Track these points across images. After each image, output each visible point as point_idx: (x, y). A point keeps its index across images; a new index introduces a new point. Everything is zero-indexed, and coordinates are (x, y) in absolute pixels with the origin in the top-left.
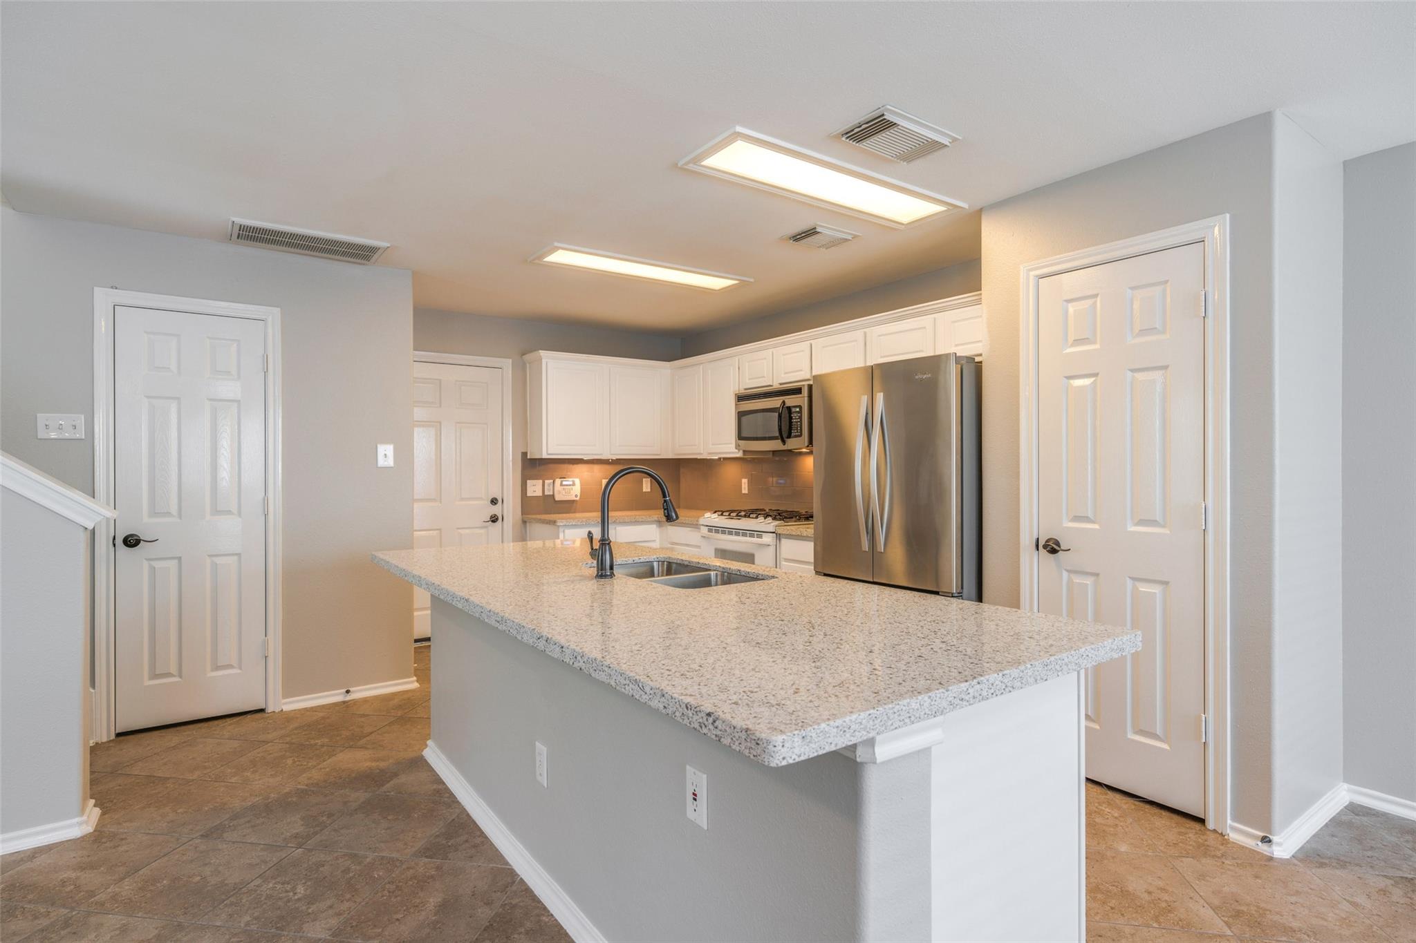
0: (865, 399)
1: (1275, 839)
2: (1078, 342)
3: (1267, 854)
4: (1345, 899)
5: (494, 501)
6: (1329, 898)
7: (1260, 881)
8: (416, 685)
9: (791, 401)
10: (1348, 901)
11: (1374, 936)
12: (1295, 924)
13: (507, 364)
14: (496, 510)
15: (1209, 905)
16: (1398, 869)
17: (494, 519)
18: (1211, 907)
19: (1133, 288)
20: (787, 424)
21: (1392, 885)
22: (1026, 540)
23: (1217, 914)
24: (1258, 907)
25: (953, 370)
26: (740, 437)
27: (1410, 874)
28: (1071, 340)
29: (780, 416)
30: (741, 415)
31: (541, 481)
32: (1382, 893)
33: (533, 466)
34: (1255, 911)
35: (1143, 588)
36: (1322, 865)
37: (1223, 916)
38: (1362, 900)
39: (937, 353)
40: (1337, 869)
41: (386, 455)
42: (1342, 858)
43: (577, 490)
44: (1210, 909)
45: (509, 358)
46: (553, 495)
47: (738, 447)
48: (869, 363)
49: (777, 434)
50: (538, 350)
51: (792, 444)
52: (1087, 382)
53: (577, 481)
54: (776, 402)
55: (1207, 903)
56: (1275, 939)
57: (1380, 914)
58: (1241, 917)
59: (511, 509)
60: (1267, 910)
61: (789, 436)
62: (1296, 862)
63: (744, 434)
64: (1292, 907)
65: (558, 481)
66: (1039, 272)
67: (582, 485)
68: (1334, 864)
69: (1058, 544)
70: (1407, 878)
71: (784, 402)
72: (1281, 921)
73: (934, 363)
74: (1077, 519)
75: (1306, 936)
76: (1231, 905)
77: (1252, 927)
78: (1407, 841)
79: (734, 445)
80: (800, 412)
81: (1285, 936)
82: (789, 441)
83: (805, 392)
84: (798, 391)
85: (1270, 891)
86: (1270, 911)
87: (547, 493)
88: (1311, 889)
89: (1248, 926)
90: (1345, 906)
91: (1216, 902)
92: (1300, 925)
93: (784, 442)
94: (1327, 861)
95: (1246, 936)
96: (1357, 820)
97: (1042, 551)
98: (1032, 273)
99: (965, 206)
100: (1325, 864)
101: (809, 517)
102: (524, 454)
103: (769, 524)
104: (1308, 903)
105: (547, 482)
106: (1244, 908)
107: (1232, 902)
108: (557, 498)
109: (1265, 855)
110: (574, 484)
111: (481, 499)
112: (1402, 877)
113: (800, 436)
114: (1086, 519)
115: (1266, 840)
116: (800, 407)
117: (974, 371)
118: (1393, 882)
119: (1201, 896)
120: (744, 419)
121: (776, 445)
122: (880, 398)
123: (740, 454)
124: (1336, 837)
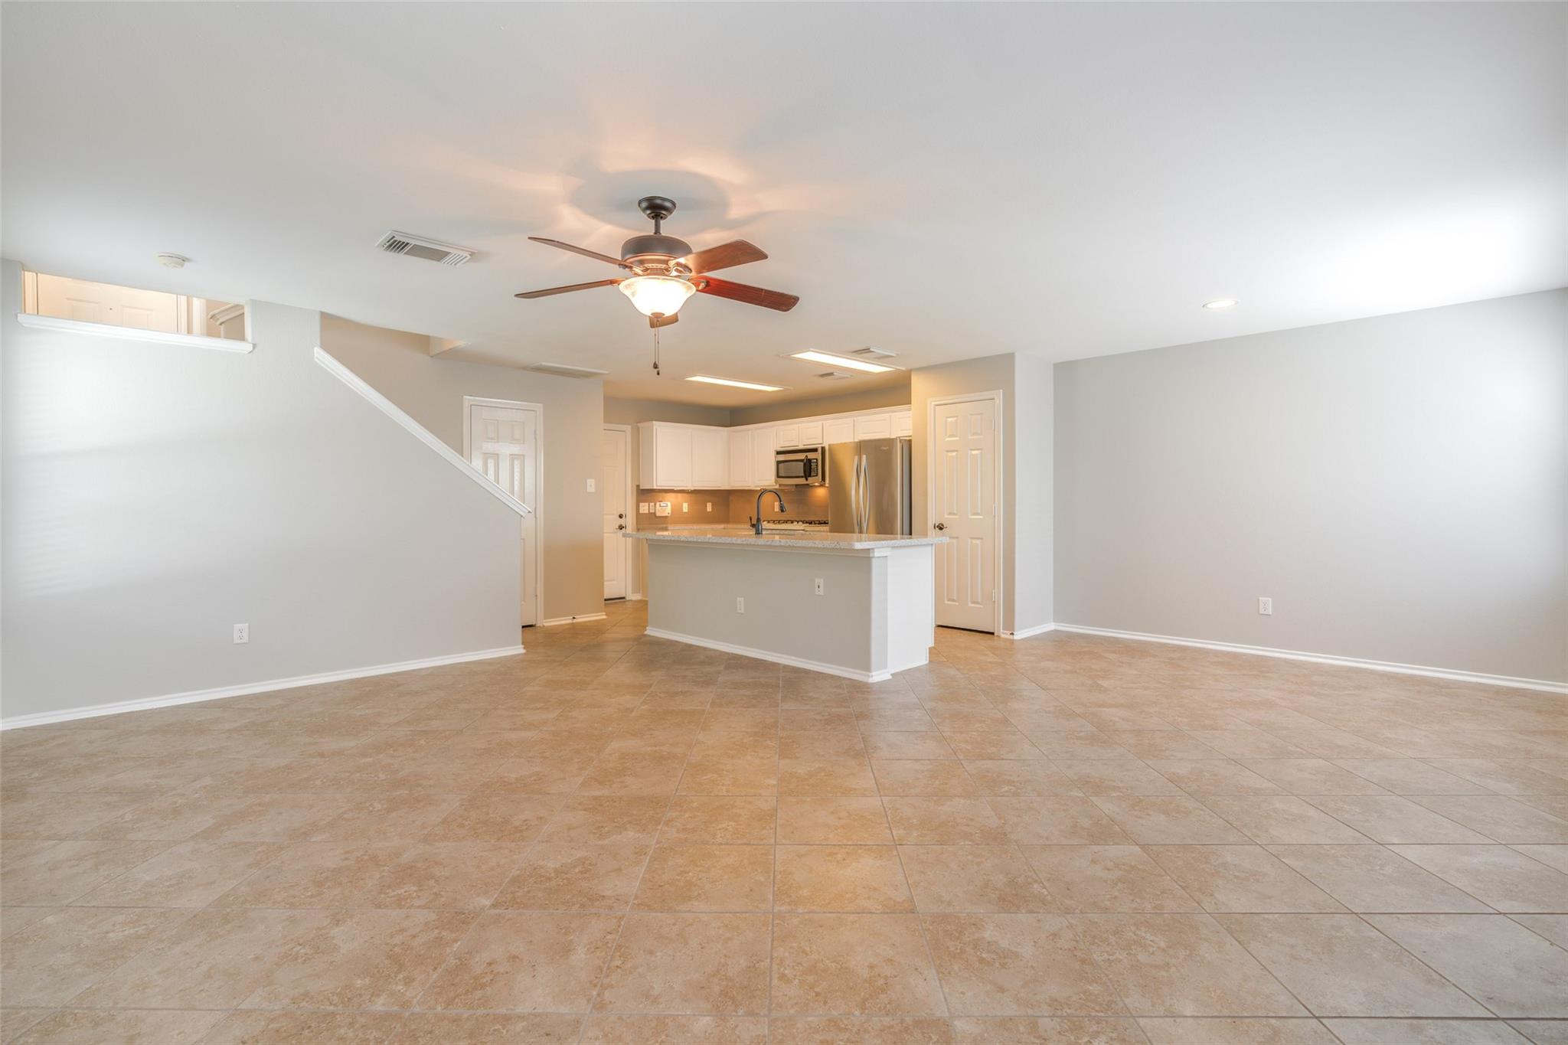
0: (856, 458)
1: (1015, 633)
2: (951, 436)
5: (621, 516)
8: (605, 617)
9: (811, 455)
13: (628, 428)
14: (622, 522)
17: (621, 527)
19: (972, 415)
20: (809, 469)
22: (930, 525)
25: (899, 445)
26: (778, 476)
28: (948, 435)
29: (805, 464)
30: (778, 463)
31: (647, 504)
33: (645, 494)
35: (974, 541)
39: (892, 437)
41: (591, 485)
43: (669, 510)
45: (629, 424)
46: (655, 513)
47: (776, 482)
48: (856, 440)
49: (803, 475)
50: (652, 420)
51: (811, 480)
52: (954, 454)
53: (669, 504)
54: (802, 456)
59: (630, 521)
61: (810, 476)
63: (780, 475)
65: (658, 504)
66: (936, 403)
67: (672, 506)
69: (943, 525)
71: (807, 456)
73: (890, 442)
74: (950, 514)
79: (774, 481)
80: (817, 462)
82: (809, 478)
83: (820, 451)
84: (815, 450)
87: (651, 511)
93: (807, 480)
97: (937, 529)
98: (933, 403)
99: (904, 369)
101: (825, 523)
102: (638, 486)
103: (801, 526)
105: (652, 504)
108: (658, 514)
110: (667, 506)
111: (613, 514)
113: (817, 475)
114: (954, 514)
115: (1012, 634)
116: (817, 459)
117: (908, 444)
120: (781, 465)
121: (802, 481)
122: (864, 457)
123: (777, 487)
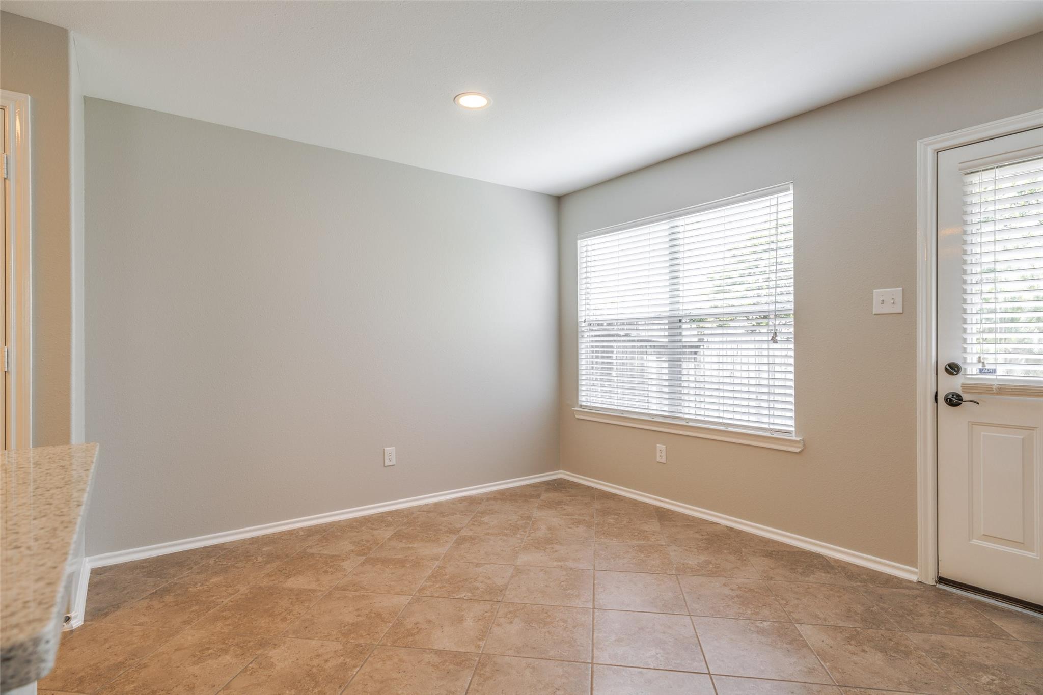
3: (68, 630)
4: (134, 625)
6: (125, 631)
7: (77, 650)
10: (136, 625)
11: (163, 633)
12: (121, 659)
15: (56, 691)
16: (146, 591)
18: (59, 691)
21: (150, 601)
23: (67, 691)
24: (90, 666)
27: (153, 590)
32: (148, 608)
34: (91, 669)
36: (106, 615)
37: (72, 690)
38: (142, 619)
40: (116, 611)
42: (114, 603)
44: (59, 692)
55: (54, 690)
56: (116, 676)
57: (157, 620)
58: (85, 680)
60: (97, 664)
62: (89, 623)
64: (110, 651)
68: (112, 610)
70: (153, 593)
72: (110, 663)
75: (132, 661)
76: (71, 678)
77: (97, 681)
78: (138, 574)
81: (120, 670)
85: (89, 651)
86: (100, 662)
88: (111, 632)
89: (94, 682)
90: (137, 628)
91: (59, 684)
92: (124, 657)
94: (107, 611)
95: (98, 689)
96: (103, 577)
100: (107, 613)
104: (117, 642)
106: (82, 674)
107: (70, 676)
109: (67, 631)
112: (151, 594)
118: (149, 600)
119: (45, 690)
124: (100, 593)
